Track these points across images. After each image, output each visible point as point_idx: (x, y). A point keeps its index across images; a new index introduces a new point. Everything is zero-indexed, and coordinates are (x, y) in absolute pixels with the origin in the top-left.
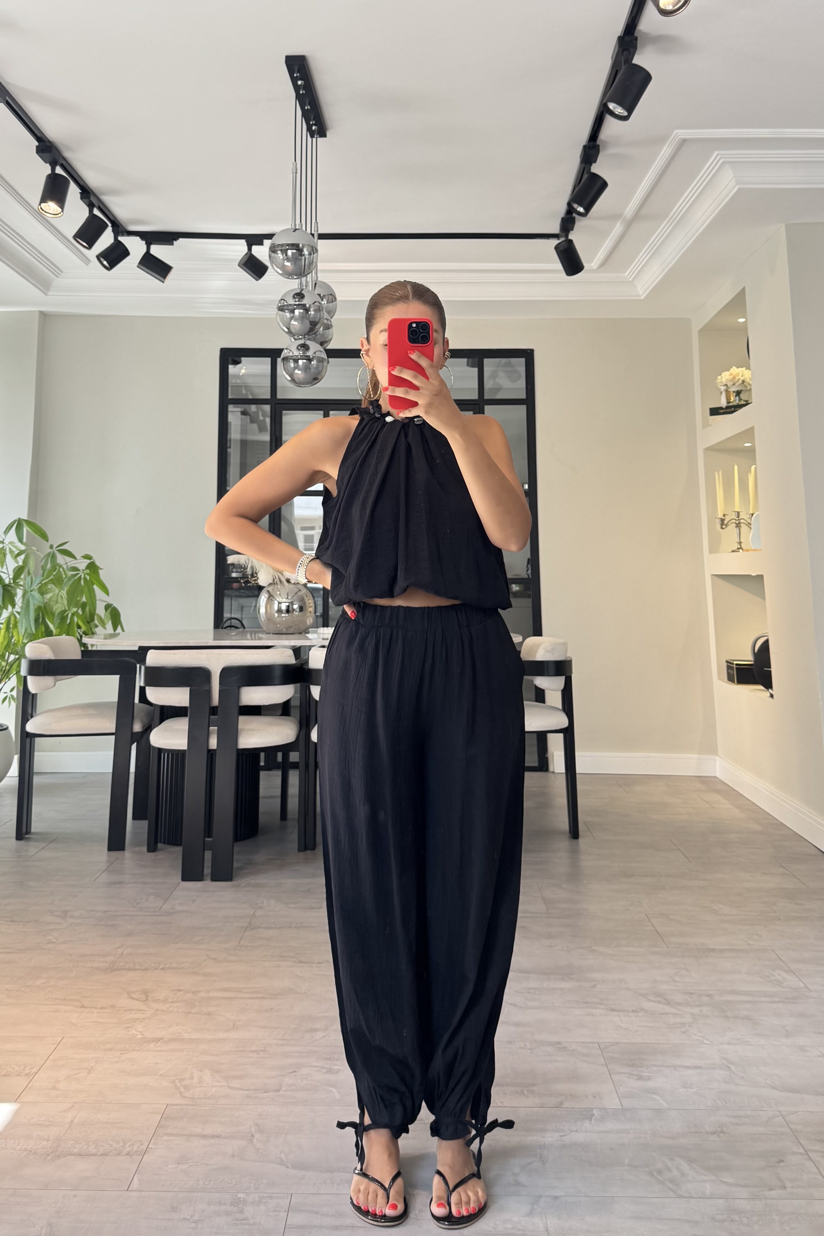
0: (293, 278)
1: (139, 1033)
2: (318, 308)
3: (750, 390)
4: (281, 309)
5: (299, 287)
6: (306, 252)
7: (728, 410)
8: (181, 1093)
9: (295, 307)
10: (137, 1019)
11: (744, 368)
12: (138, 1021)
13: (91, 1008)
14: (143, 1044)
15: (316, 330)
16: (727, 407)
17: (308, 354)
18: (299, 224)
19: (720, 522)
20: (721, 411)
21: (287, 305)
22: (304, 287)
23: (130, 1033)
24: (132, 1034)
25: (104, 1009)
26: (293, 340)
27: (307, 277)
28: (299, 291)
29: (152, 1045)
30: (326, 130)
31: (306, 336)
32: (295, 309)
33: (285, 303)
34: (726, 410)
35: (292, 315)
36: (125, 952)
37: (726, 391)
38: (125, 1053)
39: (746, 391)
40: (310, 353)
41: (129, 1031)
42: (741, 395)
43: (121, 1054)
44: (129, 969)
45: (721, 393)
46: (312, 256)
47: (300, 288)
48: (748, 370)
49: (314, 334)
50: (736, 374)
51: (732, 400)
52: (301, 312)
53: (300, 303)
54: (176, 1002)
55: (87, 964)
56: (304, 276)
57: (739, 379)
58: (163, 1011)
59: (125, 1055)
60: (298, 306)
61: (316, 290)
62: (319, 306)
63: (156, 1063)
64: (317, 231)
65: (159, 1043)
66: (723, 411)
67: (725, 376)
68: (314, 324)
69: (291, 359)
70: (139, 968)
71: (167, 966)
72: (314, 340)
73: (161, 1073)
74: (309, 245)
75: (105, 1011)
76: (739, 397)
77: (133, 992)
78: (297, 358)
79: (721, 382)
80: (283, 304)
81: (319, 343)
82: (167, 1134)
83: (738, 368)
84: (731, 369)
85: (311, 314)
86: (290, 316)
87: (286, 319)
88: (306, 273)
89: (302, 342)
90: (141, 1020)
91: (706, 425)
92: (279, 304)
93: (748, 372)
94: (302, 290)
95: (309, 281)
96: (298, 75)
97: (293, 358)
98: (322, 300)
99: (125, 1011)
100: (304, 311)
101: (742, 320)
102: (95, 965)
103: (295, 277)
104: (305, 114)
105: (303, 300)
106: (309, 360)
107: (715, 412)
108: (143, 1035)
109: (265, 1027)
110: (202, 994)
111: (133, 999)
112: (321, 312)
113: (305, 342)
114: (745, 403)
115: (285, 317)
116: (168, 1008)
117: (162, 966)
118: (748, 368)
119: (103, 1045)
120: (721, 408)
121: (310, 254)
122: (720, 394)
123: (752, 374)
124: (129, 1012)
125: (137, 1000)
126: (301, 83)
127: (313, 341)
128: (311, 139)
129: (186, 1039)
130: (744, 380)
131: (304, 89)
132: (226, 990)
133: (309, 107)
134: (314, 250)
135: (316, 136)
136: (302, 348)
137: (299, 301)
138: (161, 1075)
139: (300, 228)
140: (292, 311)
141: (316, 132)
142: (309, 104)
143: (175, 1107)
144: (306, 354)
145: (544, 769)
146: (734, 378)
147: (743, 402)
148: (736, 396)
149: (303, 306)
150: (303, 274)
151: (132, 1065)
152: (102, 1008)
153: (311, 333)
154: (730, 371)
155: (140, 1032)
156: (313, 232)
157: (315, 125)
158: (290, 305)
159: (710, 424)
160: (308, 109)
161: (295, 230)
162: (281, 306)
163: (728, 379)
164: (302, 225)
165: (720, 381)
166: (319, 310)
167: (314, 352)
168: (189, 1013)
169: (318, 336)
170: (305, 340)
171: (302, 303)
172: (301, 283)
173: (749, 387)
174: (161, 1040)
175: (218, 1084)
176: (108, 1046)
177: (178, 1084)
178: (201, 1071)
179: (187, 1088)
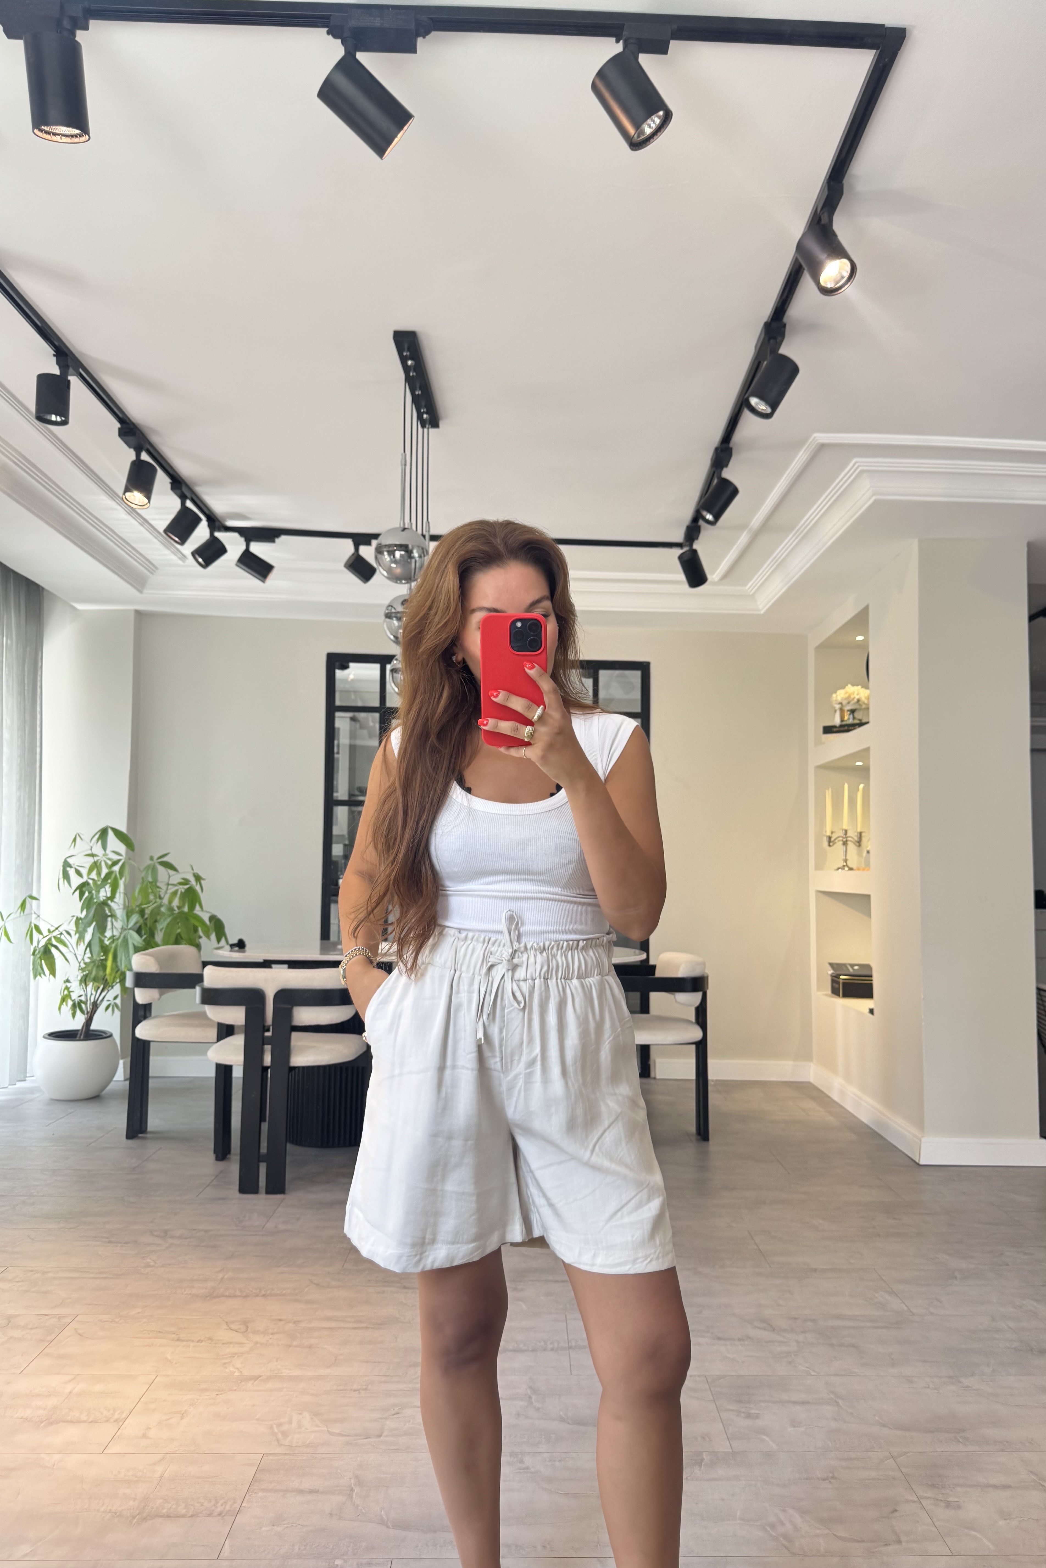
0: (401, 583)
1: (236, 1370)
3: (866, 709)
4: (388, 616)
7: (842, 729)
8: (278, 1440)
10: (236, 1354)
11: (861, 687)
12: (236, 1356)
13: (187, 1341)
14: (241, 1383)
16: (841, 726)
18: (408, 523)
19: (827, 840)
20: (835, 730)
21: (395, 612)
23: (227, 1370)
24: (230, 1371)
25: (201, 1342)
29: (249, 1385)
30: (439, 421)
33: (393, 610)
34: (840, 729)
36: (225, 1277)
37: (841, 709)
38: (221, 1394)
39: (862, 710)
41: (226, 1368)
42: (857, 715)
43: (217, 1395)
44: (230, 1296)
45: (836, 711)
48: (866, 689)
50: (852, 693)
51: (847, 719)
57: (855, 698)
59: (221, 1396)
63: (254, 1405)
65: (257, 1381)
66: (837, 729)
67: (840, 694)
70: (239, 1294)
71: (268, 1292)
76: (855, 716)
79: (837, 698)
80: (391, 610)
82: (263, 1490)
83: (855, 686)
84: (847, 687)
90: (240, 1355)
91: (818, 743)
92: (387, 611)
93: (865, 691)
96: (408, 353)
101: (862, 638)
102: (195, 1291)
103: (403, 581)
104: (414, 399)
107: (828, 730)
108: (241, 1372)
109: (367, 1362)
110: (303, 1325)
114: (861, 722)
115: (392, 624)
117: (263, 1293)
118: (866, 687)
120: (835, 727)
122: (834, 711)
123: (869, 692)
126: (412, 363)
128: (422, 429)
130: (860, 699)
131: (414, 370)
132: (329, 1319)
133: (419, 392)
135: (427, 426)
138: (258, 1420)
139: (410, 527)
141: (429, 423)
142: (420, 388)
143: (271, 1458)
146: (850, 696)
147: (859, 721)
148: (851, 715)
152: (198, 1341)
154: (845, 689)
155: (238, 1369)
156: (424, 532)
157: (427, 414)
159: (823, 742)
161: (404, 529)
162: (388, 613)
163: (842, 697)
164: (411, 524)
165: (835, 697)
173: (865, 706)
174: (260, 1379)
175: (317, 1429)
176: (204, 1386)
177: (276, 1430)
178: (300, 1414)
179: (285, 1434)
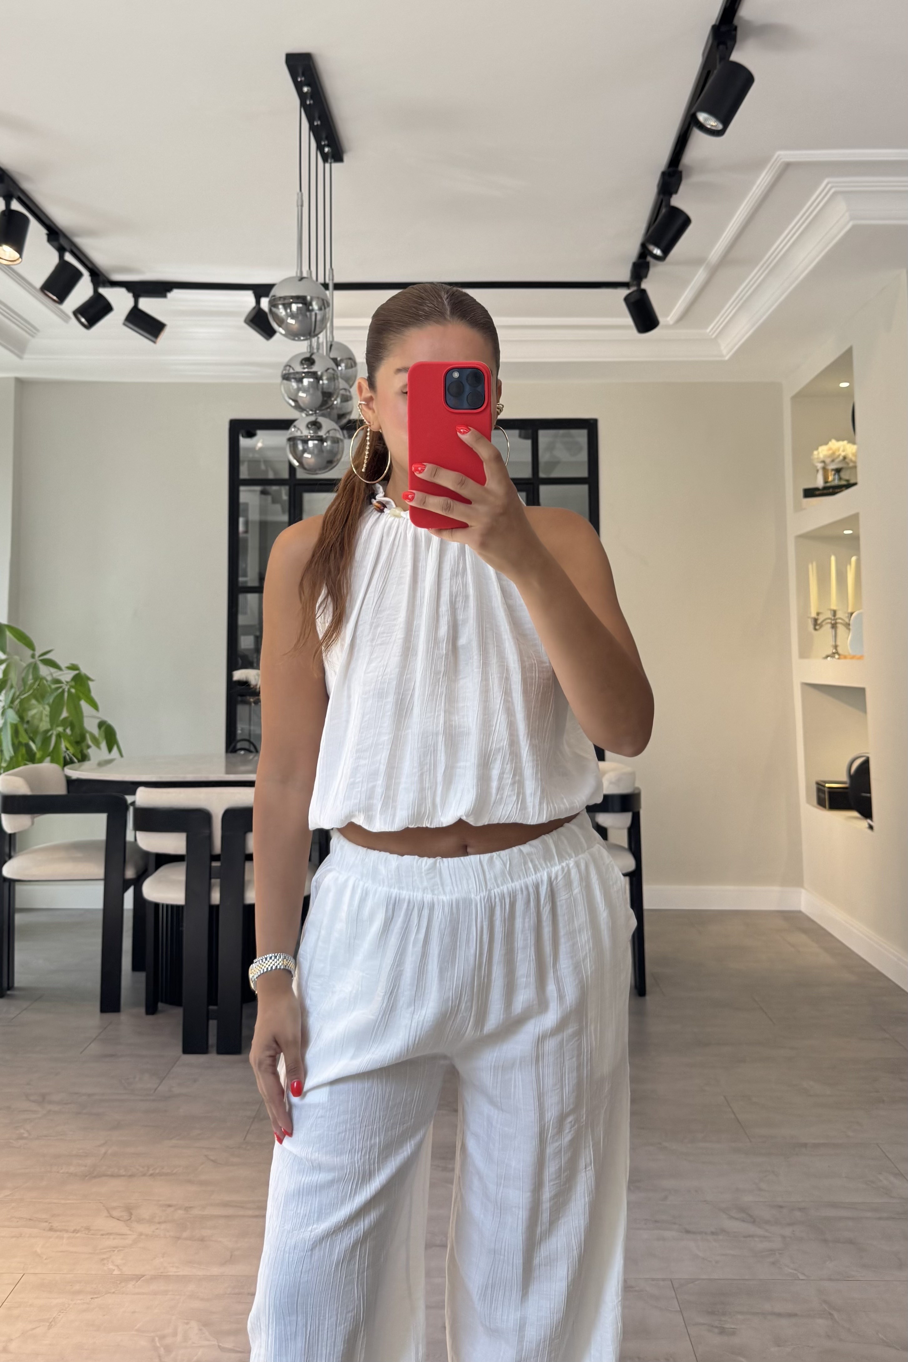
0: (299, 340)
1: (116, 1268)
2: (331, 375)
4: (286, 377)
5: (309, 350)
6: (315, 306)
7: (824, 492)
8: (160, 1356)
9: (304, 375)
10: (116, 1247)
11: (847, 442)
12: (117, 1250)
13: (61, 1231)
14: (120, 1284)
15: (330, 403)
16: (823, 488)
17: (320, 433)
18: (307, 272)
19: (812, 623)
20: (818, 493)
21: (293, 373)
22: (315, 351)
23: (105, 1268)
24: (108, 1269)
25: (77, 1233)
26: (302, 414)
27: (318, 338)
28: (308, 355)
29: (130, 1285)
30: (342, 153)
31: (318, 412)
32: (303, 378)
33: (291, 371)
35: (300, 385)
36: (110, 1152)
37: (823, 468)
38: (96, 1298)
39: (849, 468)
40: (322, 433)
41: (104, 1264)
42: (843, 475)
43: (92, 1298)
44: (112, 1176)
45: (817, 470)
46: (324, 311)
47: (310, 352)
48: (851, 445)
49: (328, 408)
50: (836, 449)
51: (829, 480)
52: (311, 382)
53: (309, 370)
54: (165, 1222)
55: (62, 1169)
56: (314, 337)
57: (839, 455)
58: (147, 1235)
59: (96, 1299)
60: (307, 374)
61: (330, 354)
62: (334, 374)
63: (134, 1312)
64: (333, 281)
65: (139, 1281)
66: (820, 492)
67: (822, 451)
68: (327, 396)
69: (299, 440)
70: (124, 1173)
71: (157, 1171)
72: (328, 416)
73: (138, 1326)
74: (318, 298)
75: (78, 1235)
76: (840, 476)
77: (114, 1208)
78: (306, 439)
79: (817, 458)
80: (289, 370)
81: (336, 418)
83: (839, 441)
84: (829, 443)
85: (323, 384)
86: (298, 386)
87: (292, 391)
88: (316, 332)
89: (312, 418)
90: (121, 1248)
91: (798, 509)
92: (284, 372)
93: (851, 447)
94: (312, 354)
95: (323, 343)
96: (303, 78)
97: (301, 438)
98: (338, 365)
99: (102, 1235)
100: (315, 380)
102: (72, 1169)
103: (302, 338)
104: (314, 130)
105: (313, 366)
106: (321, 440)
107: (808, 493)
108: (120, 1270)
110: (196, 1212)
111: (113, 1218)
112: (336, 381)
113: (316, 419)
115: (291, 388)
116: (153, 1232)
117: (151, 1172)
118: (853, 442)
119: (71, 1285)
120: (816, 489)
121: (320, 309)
122: (814, 471)
123: (857, 448)
124: (107, 1236)
125: (118, 1220)
126: (307, 89)
127: (326, 417)
128: (322, 164)
129: (173, 1275)
130: (847, 456)
131: (312, 98)
132: (226, 1205)
133: (319, 123)
134: (325, 304)
135: (329, 161)
136: (313, 427)
137: (308, 368)
138: (137, 1330)
139: (309, 276)
140: (300, 380)
141: (330, 156)
142: (320, 119)
144: (317, 433)
146: (832, 453)
147: (845, 483)
148: (836, 475)
149: (314, 375)
150: (312, 334)
151: (104, 1315)
152: (75, 1231)
153: (324, 408)
154: (829, 445)
155: (117, 1266)
156: (327, 281)
157: (328, 146)
158: (297, 373)
159: (804, 507)
160: (317, 125)
161: (301, 279)
162: (285, 374)
163: (824, 454)
164: (311, 273)
165: (816, 456)
166: (333, 378)
167: (327, 431)
168: (179, 1238)
169: (334, 411)
170: (316, 415)
171: (312, 370)
172: (311, 346)
173: (852, 465)
174: (142, 1279)
175: (207, 1343)
176: (77, 1287)
177: (158, 1344)
178: (187, 1324)
179: (168, 1349)
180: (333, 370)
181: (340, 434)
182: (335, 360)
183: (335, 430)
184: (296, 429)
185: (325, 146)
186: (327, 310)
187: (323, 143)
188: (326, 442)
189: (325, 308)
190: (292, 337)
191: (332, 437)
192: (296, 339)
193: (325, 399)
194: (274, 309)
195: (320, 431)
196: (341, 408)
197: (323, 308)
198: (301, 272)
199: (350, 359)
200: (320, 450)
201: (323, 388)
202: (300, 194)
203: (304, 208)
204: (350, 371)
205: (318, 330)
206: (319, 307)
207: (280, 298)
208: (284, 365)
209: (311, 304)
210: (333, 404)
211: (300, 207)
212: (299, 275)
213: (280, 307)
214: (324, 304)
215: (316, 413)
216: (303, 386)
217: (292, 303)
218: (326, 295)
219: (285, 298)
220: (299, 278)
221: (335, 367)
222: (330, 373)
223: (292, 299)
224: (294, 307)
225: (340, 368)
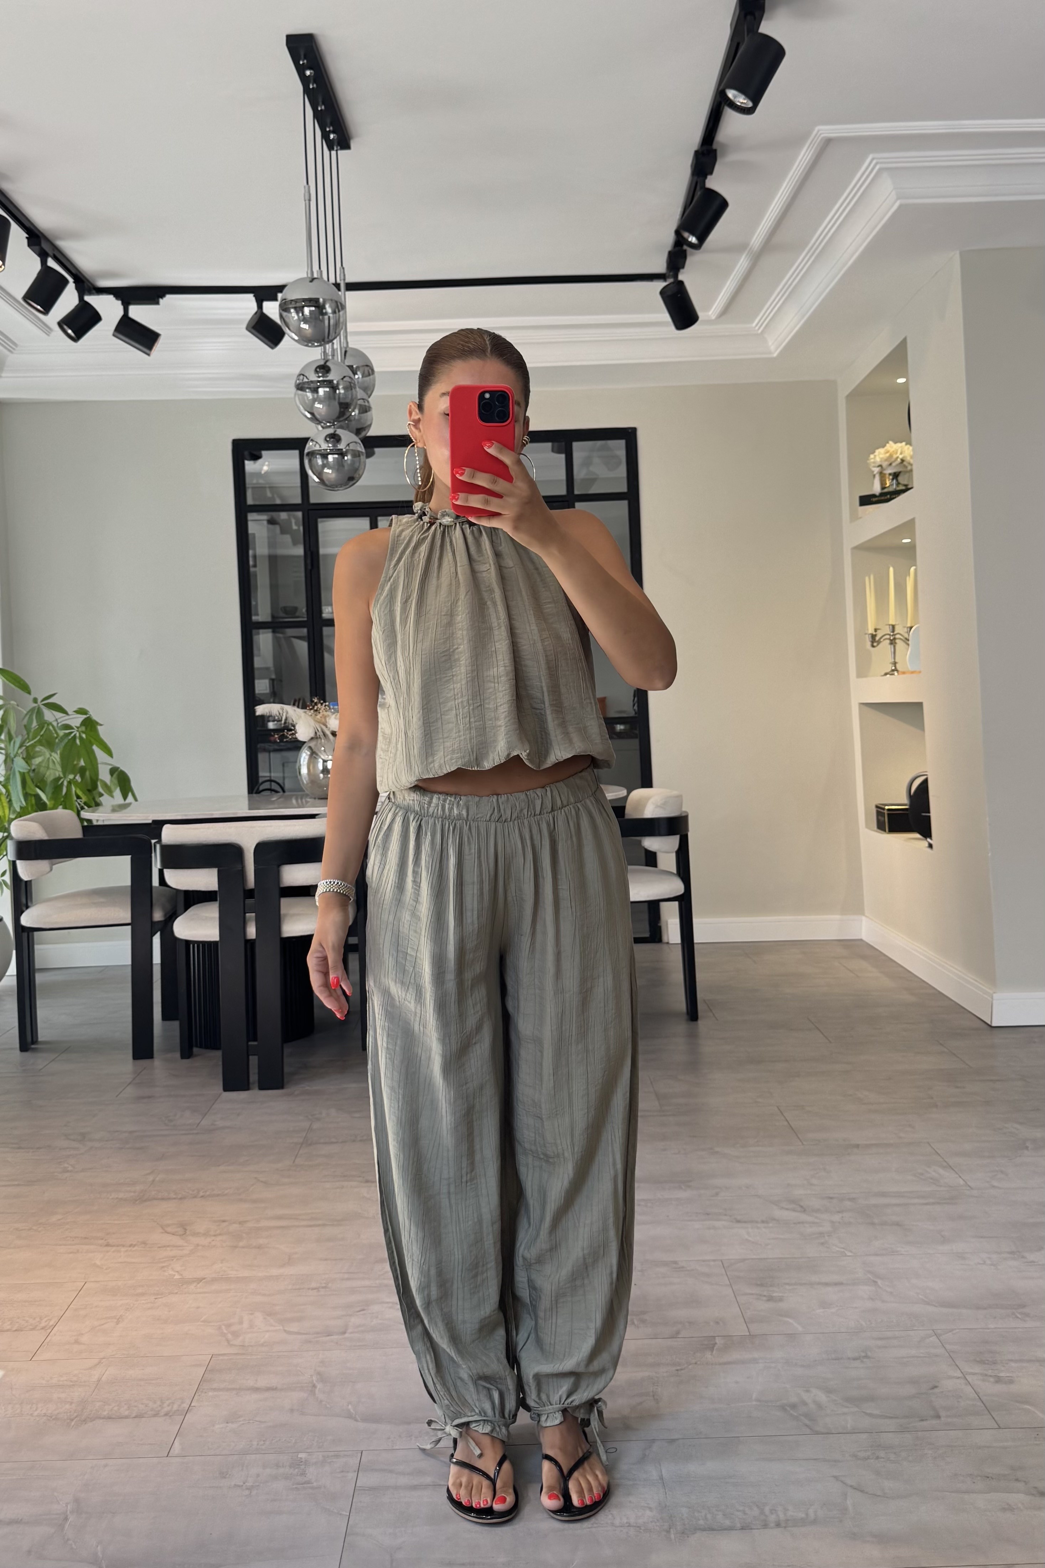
1: (176, 1273)
2: (348, 384)
3: (911, 471)
4: (300, 387)
5: (323, 357)
6: (328, 309)
7: (883, 498)
8: (228, 1340)
9: (319, 384)
10: (174, 1257)
11: (904, 443)
12: (175, 1259)
13: (117, 1246)
14: (181, 1286)
15: (348, 414)
16: (882, 494)
17: (340, 446)
18: (317, 271)
19: (871, 639)
20: (874, 499)
21: (308, 382)
22: (330, 357)
23: (166, 1274)
24: (169, 1274)
26: (320, 428)
27: (333, 343)
28: (322, 363)
29: (192, 1287)
30: (349, 139)
31: (336, 423)
32: (318, 387)
33: (306, 380)
34: (880, 498)
35: (316, 395)
36: (157, 1179)
37: (881, 474)
39: (906, 472)
40: (342, 446)
41: (165, 1271)
42: (901, 479)
43: (156, 1299)
44: (163, 1199)
45: (874, 476)
46: (337, 315)
47: (324, 359)
48: (908, 446)
49: (346, 419)
50: (893, 451)
51: (888, 485)
52: (327, 392)
53: (325, 379)
54: (220, 1235)
55: (111, 1195)
56: (328, 342)
57: (898, 457)
58: (204, 1246)
59: (160, 1299)
60: (322, 383)
61: (346, 361)
62: (350, 383)
63: (198, 1308)
64: (344, 280)
65: (201, 1284)
66: (876, 499)
67: (879, 455)
68: (344, 407)
69: (318, 454)
70: (174, 1197)
71: (208, 1193)
72: (347, 428)
73: (204, 1317)
74: (332, 300)
75: (135, 1248)
76: (897, 480)
77: (169, 1225)
78: (325, 452)
79: (874, 462)
80: (303, 380)
81: (355, 431)
82: (214, 1389)
83: (895, 443)
84: (887, 445)
85: (340, 393)
86: (313, 396)
87: (307, 401)
88: (330, 338)
89: (331, 431)
90: (179, 1258)
91: (854, 517)
92: (298, 381)
93: (908, 448)
94: (327, 361)
95: (337, 349)
96: (305, 61)
97: (320, 453)
98: (355, 373)
99: (159, 1247)
100: (331, 389)
101: (901, 380)
102: (121, 1195)
103: (316, 344)
104: (317, 115)
105: (328, 375)
106: (342, 454)
107: (866, 500)
108: (181, 1275)
109: (326, 1260)
111: (168, 1233)
112: (353, 390)
113: (335, 431)
114: (904, 488)
115: (306, 398)
116: (210, 1243)
117: (201, 1194)
118: (909, 443)
119: (134, 1289)
120: (874, 496)
121: (334, 312)
122: (872, 477)
123: (913, 450)
124: (164, 1248)
125: (173, 1234)
126: (311, 73)
127: (345, 430)
128: (328, 152)
130: (904, 459)
131: (315, 82)
132: (280, 1217)
133: (323, 107)
134: (339, 307)
135: (335, 148)
136: (332, 440)
137: (323, 376)
138: (203, 1321)
139: (319, 276)
140: (315, 390)
141: (336, 143)
142: (323, 103)
143: (221, 1358)
144: (338, 446)
145: (657, 940)
146: (891, 456)
147: (901, 488)
148: (893, 479)
149: (329, 384)
150: (326, 340)
151: (170, 1311)
152: (132, 1245)
153: (341, 419)
154: (886, 448)
156: (338, 281)
157: (333, 132)
158: (312, 382)
159: (860, 516)
160: (321, 110)
161: (313, 280)
162: (299, 384)
163: (881, 458)
164: (321, 272)
165: (872, 460)
166: (350, 387)
167: (347, 444)
168: (236, 1247)
169: (353, 423)
170: (334, 428)
171: (327, 379)
172: (325, 352)
173: (909, 468)
174: (203, 1281)
175: (271, 1328)
176: (140, 1290)
177: (225, 1331)
178: (252, 1314)
179: (235, 1334)
180: (350, 377)
181: (361, 447)
182: (351, 367)
183: (355, 442)
184: (314, 443)
185: (330, 132)
186: (341, 313)
187: (328, 129)
188: (347, 456)
189: (339, 311)
190: (306, 343)
191: (352, 450)
192: (310, 345)
193: (342, 410)
194: (284, 314)
195: (340, 444)
196: (359, 420)
197: (337, 311)
198: (312, 273)
199: (367, 366)
200: (339, 465)
201: (339, 398)
202: (307, 186)
203: (311, 203)
204: (367, 379)
205: (332, 334)
206: (332, 309)
207: (292, 300)
208: (297, 372)
209: (324, 307)
210: (351, 415)
211: (307, 202)
212: (309, 276)
213: (292, 310)
214: (337, 307)
215: (334, 425)
216: (318, 396)
217: (303, 307)
218: (339, 294)
219: (296, 301)
220: (311, 280)
221: (352, 375)
222: (346, 381)
223: (303, 302)
224: (307, 310)
225: (357, 377)
